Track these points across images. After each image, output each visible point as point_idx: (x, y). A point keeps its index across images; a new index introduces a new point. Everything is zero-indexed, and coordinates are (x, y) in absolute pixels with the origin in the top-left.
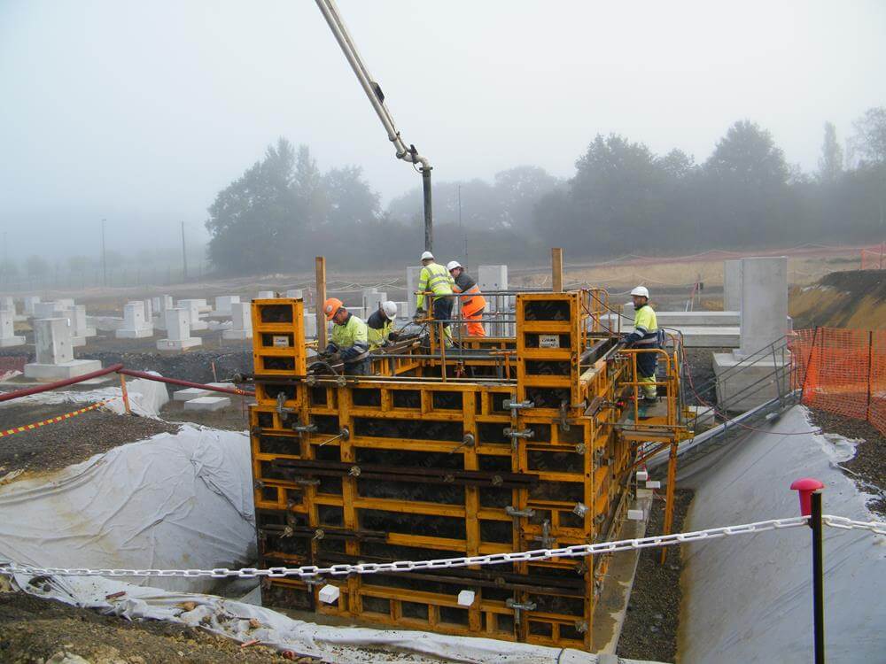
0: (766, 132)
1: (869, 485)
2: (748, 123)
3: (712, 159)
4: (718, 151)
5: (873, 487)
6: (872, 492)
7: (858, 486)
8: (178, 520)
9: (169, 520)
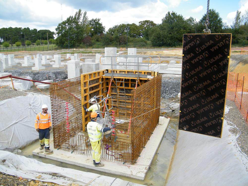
0: (218, 13)
1: (231, 123)
2: (213, 10)
3: (201, 20)
4: (203, 18)
5: (232, 124)
6: (232, 125)
7: (227, 123)
8: (23, 123)
9: (20, 122)
